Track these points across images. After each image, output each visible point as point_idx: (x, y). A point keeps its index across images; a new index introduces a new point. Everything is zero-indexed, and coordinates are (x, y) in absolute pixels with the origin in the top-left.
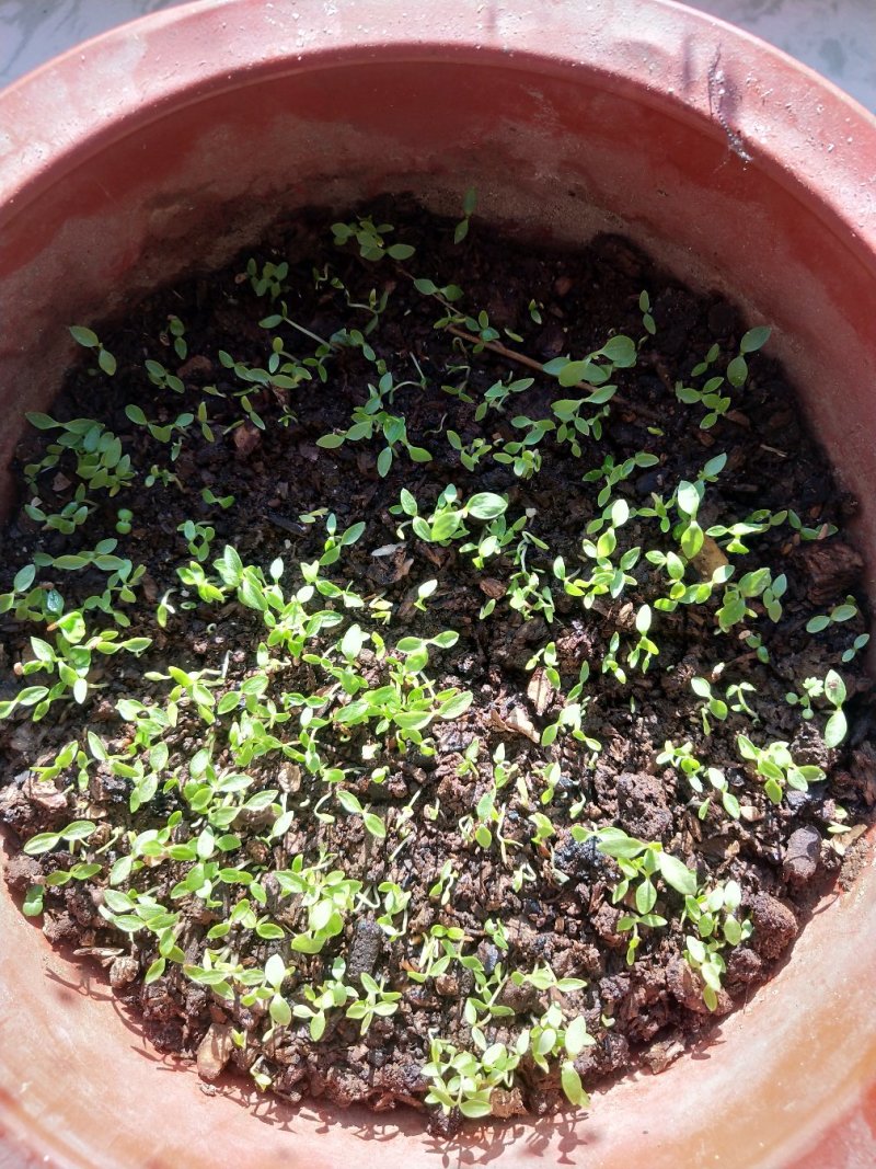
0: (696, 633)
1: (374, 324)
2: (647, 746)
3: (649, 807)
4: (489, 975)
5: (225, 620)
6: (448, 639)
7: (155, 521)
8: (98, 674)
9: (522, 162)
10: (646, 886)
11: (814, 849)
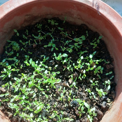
0: (91, 75)
1: (52, 33)
2: (84, 89)
3: (84, 97)
4: (61, 118)
5: (30, 69)
6: (59, 73)
7: (22, 55)
8: (12, 74)
9: (72, 14)
10: (83, 107)
11: (106, 104)
